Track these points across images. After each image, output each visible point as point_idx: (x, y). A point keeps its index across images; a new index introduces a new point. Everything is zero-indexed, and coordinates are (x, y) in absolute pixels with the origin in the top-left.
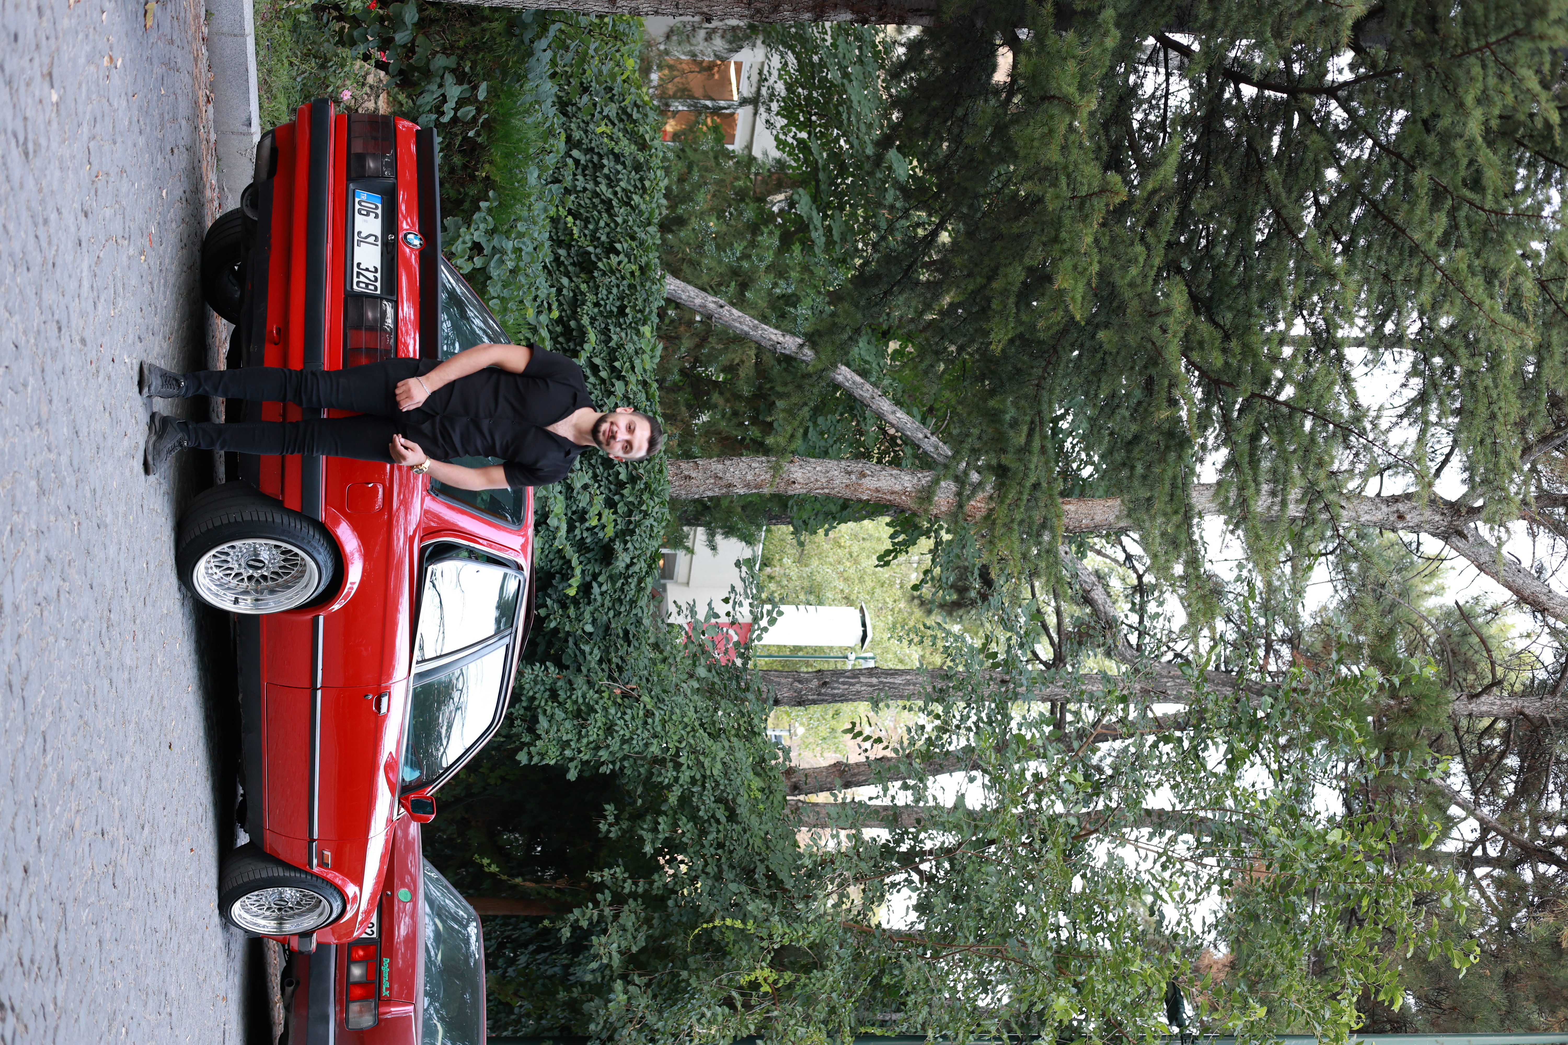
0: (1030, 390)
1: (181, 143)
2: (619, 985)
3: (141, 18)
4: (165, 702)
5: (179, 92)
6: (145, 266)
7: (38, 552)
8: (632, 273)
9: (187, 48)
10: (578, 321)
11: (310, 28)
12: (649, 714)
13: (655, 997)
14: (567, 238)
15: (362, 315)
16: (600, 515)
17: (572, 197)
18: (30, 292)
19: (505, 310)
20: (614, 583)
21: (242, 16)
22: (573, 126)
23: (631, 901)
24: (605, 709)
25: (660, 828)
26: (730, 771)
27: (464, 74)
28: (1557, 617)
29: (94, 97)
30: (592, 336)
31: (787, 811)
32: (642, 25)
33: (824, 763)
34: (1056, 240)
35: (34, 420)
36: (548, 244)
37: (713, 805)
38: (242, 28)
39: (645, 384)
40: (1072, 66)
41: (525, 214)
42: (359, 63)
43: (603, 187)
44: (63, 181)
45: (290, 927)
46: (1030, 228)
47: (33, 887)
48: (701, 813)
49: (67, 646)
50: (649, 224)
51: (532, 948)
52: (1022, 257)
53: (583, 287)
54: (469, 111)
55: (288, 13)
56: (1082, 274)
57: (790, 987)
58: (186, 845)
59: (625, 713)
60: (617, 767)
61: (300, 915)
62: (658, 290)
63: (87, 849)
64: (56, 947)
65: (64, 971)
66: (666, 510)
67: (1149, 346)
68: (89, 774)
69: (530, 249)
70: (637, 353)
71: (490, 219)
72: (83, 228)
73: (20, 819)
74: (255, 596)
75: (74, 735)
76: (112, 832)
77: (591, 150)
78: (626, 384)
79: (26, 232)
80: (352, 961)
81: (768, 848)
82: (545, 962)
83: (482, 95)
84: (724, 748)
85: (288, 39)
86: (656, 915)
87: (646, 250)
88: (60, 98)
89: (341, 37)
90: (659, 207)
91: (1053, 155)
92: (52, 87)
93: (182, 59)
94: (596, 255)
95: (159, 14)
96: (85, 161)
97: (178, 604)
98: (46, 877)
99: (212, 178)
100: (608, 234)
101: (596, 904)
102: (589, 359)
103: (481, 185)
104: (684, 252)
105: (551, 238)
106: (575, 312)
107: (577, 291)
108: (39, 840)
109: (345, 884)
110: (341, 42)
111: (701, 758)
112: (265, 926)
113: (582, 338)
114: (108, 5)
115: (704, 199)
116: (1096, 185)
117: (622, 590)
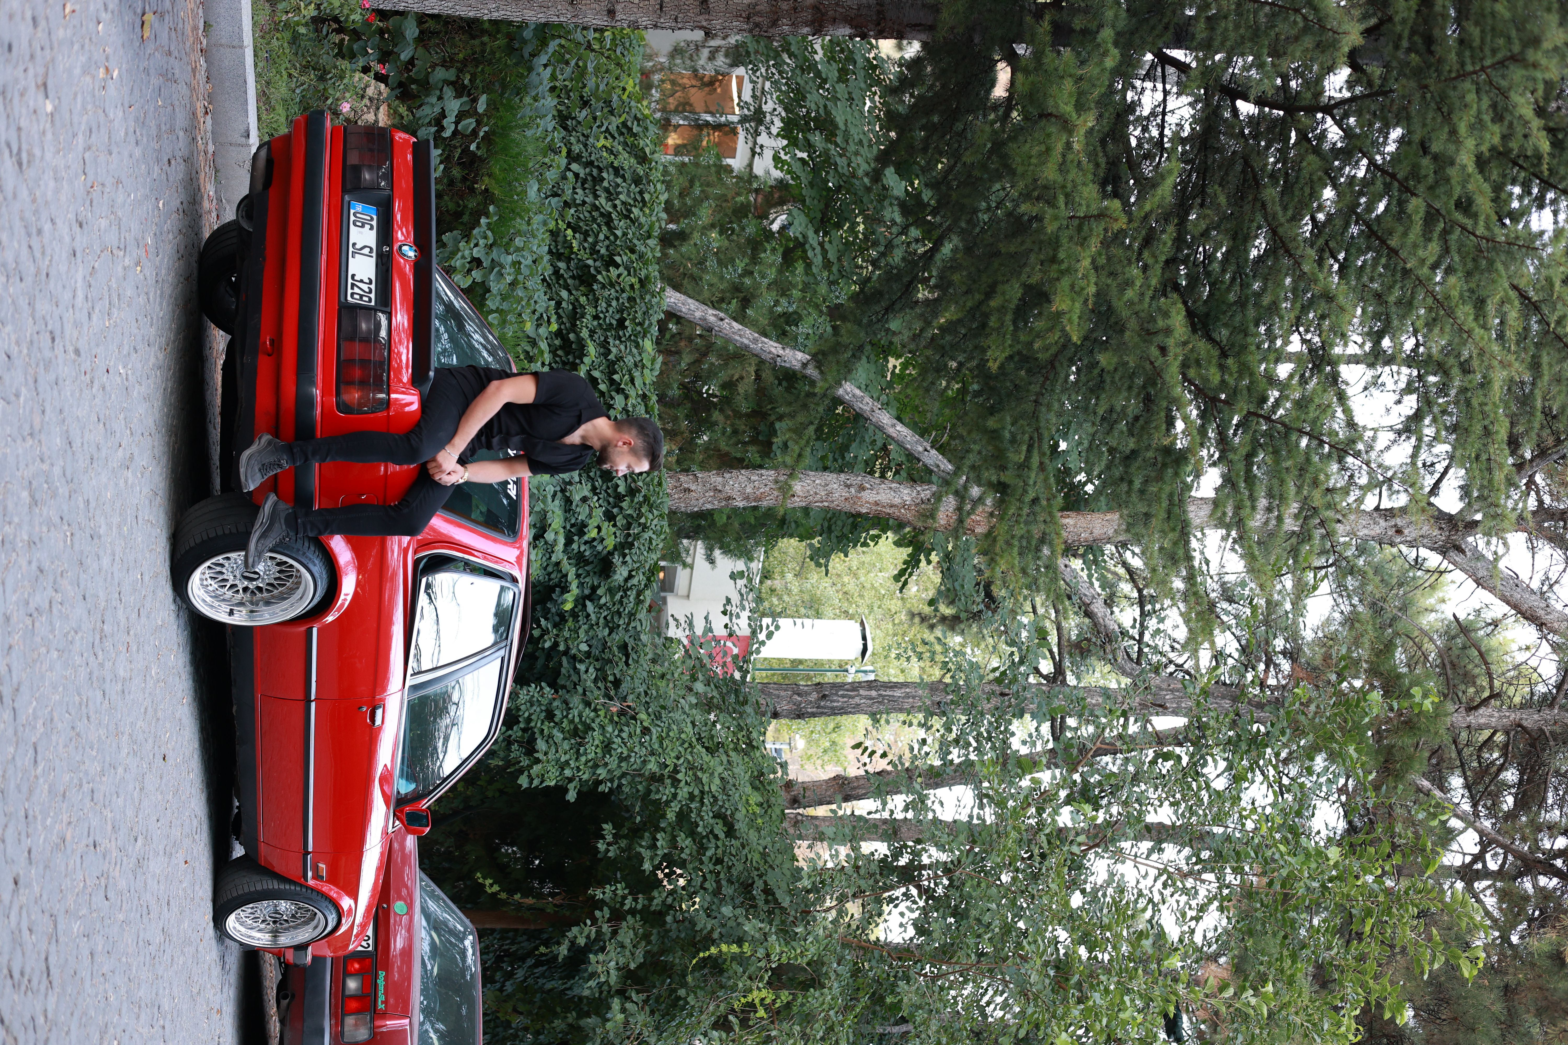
0: (1029, 407)
1: (179, 154)
2: (616, 1004)
3: (138, 29)
4: (159, 714)
5: (177, 103)
6: (141, 277)
7: (30, 562)
8: (632, 286)
9: (185, 59)
10: (577, 334)
11: (309, 40)
12: (646, 731)
13: (652, 1012)
14: (567, 251)
15: (355, 327)
16: (599, 528)
17: (572, 211)
18: (23, 302)
19: (504, 322)
20: (612, 596)
21: (240, 28)
22: (573, 140)
23: (629, 917)
24: (602, 727)
25: (659, 844)
26: (728, 787)
27: (464, 87)
28: (1555, 632)
29: (89, 107)
30: (592, 349)
31: (785, 824)
32: (643, 39)
33: (824, 777)
34: (1054, 260)
35: (27, 430)
36: (547, 258)
37: (711, 821)
38: (241, 39)
39: (644, 397)
40: (1068, 85)
41: (524, 227)
42: (358, 75)
43: (603, 201)
44: (57, 191)
45: (285, 940)
46: (1028, 245)
47: (23, 899)
48: (700, 829)
49: (60, 657)
50: (649, 237)
51: (530, 962)
52: (1020, 273)
53: (583, 300)
54: (469, 123)
55: (287, 25)
56: (1079, 293)
57: (788, 1005)
58: (180, 857)
59: (621, 731)
60: (615, 785)
61: (295, 928)
62: (658, 303)
63: (78, 861)
64: (47, 959)
65: (55, 984)
66: (665, 523)
67: (1148, 366)
68: (81, 785)
69: (529, 261)
70: (636, 365)
71: (489, 233)
72: (78, 238)
73: (10, 831)
74: (250, 607)
75: (66, 746)
76: (104, 844)
77: (590, 164)
78: (627, 397)
79: (19, 242)
80: (348, 974)
81: (766, 862)
82: (543, 976)
83: (481, 107)
84: (722, 764)
85: (287, 51)
86: (655, 931)
87: (646, 263)
88: (55, 108)
89: (340, 49)
90: (658, 220)
91: (1050, 173)
92: (47, 97)
93: (179, 70)
94: (596, 269)
95: (156, 25)
96: (80, 171)
97: (173, 616)
98: (36, 889)
99: (210, 189)
100: (608, 247)
101: (594, 921)
103: (480, 198)
104: (685, 266)
105: (550, 252)
106: (574, 325)
107: (576, 305)
108: (29, 852)
109: (341, 897)
110: (340, 55)
111: (699, 774)
112: (260, 938)
113: (581, 352)
114: (104, 16)
115: (705, 214)
116: (1094, 210)
117: (621, 603)
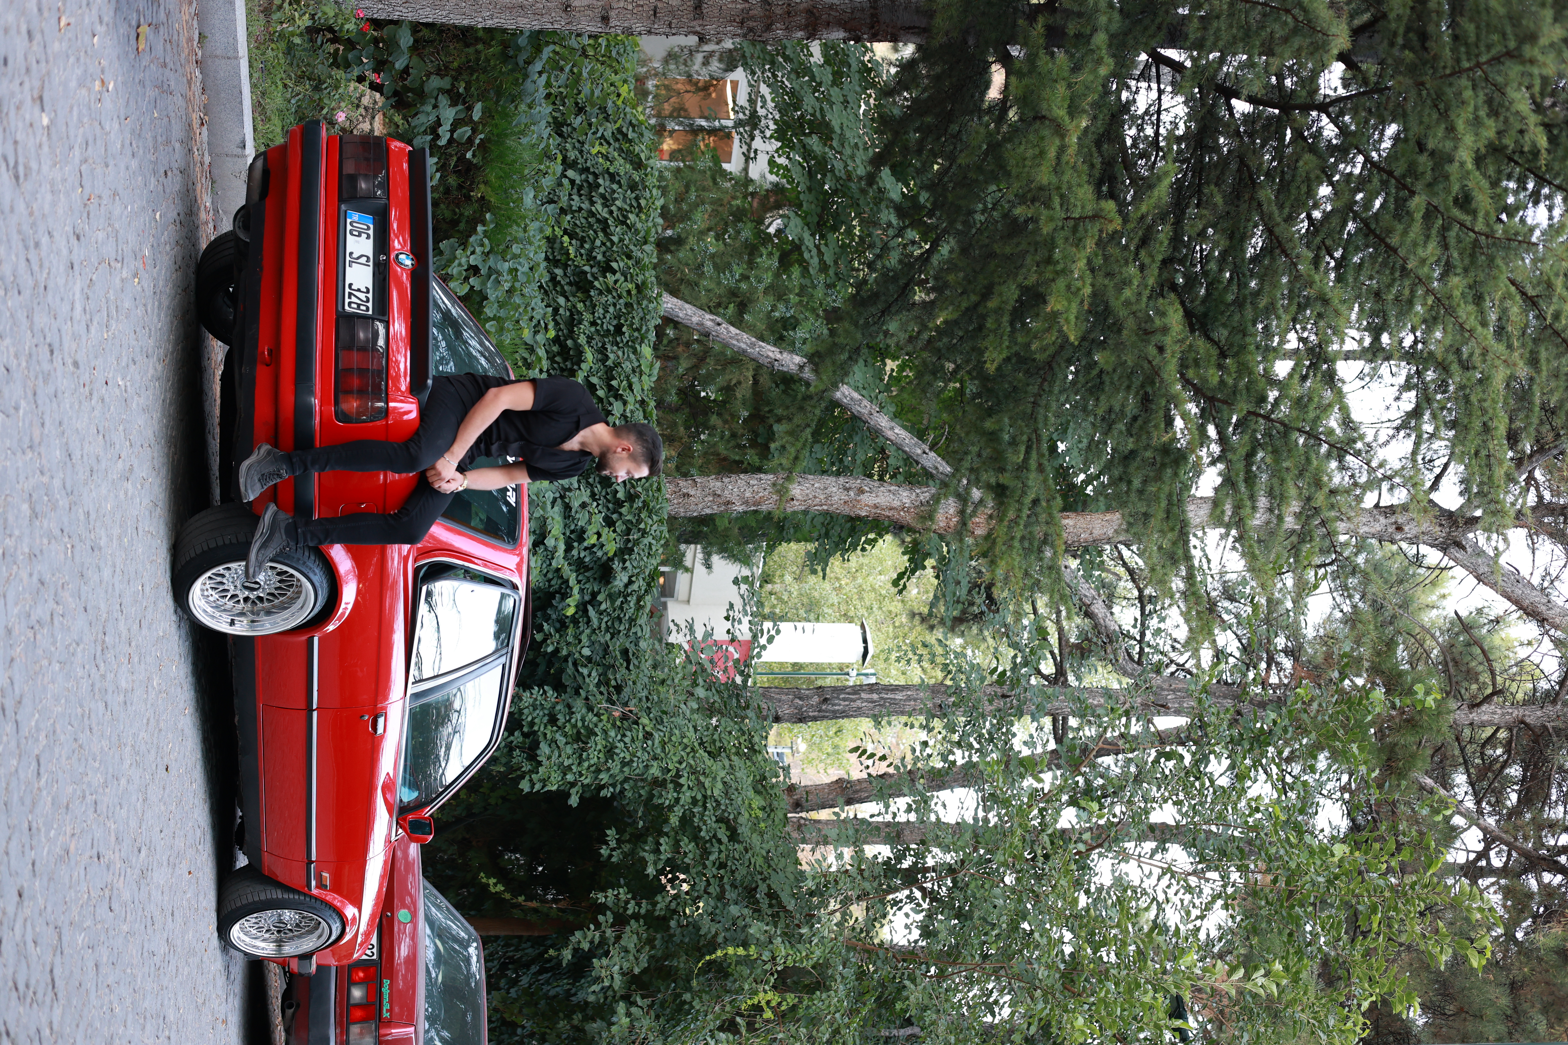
0: (1027, 408)
1: (175, 166)
2: (621, 1008)
3: (133, 41)
4: (162, 725)
5: (172, 115)
6: (139, 288)
7: (31, 575)
8: (629, 292)
9: (180, 70)
10: (575, 341)
11: (304, 50)
12: (648, 736)
13: (657, 1017)
14: (563, 258)
15: (353, 336)
16: (599, 535)
17: (568, 218)
18: (21, 316)
19: (501, 330)
20: (613, 602)
21: (235, 39)
22: (568, 146)
23: (633, 922)
24: (605, 732)
25: (662, 849)
26: (731, 791)
27: (459, 95)
28: (1557, 627)
29: (85, 120)
30: (589, 355)
31: (788, 828)
32: (637, 45)
33: (827, 780)
34: (1049, 260)
35: (26, 443)
36: (544, 264)
37: (714, 825)
38: (236, 50)
39: (643, 402)
40: (1061, 90)
41: (521, 234)
42: (353, 85)
43: (599, 207)
44: (54, 204)
45: (289, 949)
46: (1023, 246)
47: (28, 912)
48: (703, 834)
49: (61, 669)
50: (645, 243)
51: (534, 969)
52: (1016, 275)
53: (580, 306)
54: (465, 132)
55: (282, 35)
56: (1075, 294)
57: (794, 1008)
58: (184, 867)
59: (624, 735)
60: (618, 789)
61: (299, 937)
62: (655, 309)
63: (82, 872)
64: (51, 971)
65: (60, 995)
66: (665, 529)
67: (1146, 366)
68: (84, 797)
69: (526, 268)
70: (634, 371)
71: (486, 241)
72: (75, 251)
73: (14, 844)
74: (251, 617)
75: (69, 758)
76: (108, 855)
77: (586, 170)
78: (625, 403)
79: (17, 256)
80: (352, 982)
81: (769, 866)
82: (547, 982)
83: (477, 115)
84: (724, 768)
85: (282, 61)
86: (659, 936)
87: (643, 269)
88: (51, 121)
89: (335, 59)
90: (655, 226)
91: (1044, 176)
92: (43, 110)
93: (175, 81)
94: (593, 275)
95: (151, 37)
96: (77, 184)
97: (174, 627)
98: (41, 901)
99: (206, 200)
100: (604, 253)
101: (598, 926)
102: (586, 378)
103: (476, 206)
104: (683, 271)
105: (547, 259)
106: (572, 332)
107: (573, 311)
108: (33, 864)
109: (344, 906)
110: (335, 64)
111: (702, 778)
112: (264, 948)
113: (579, 357)
114: (99, 29)
115: (701, 219)
116: (1089, 209)
117: (621, 608)
